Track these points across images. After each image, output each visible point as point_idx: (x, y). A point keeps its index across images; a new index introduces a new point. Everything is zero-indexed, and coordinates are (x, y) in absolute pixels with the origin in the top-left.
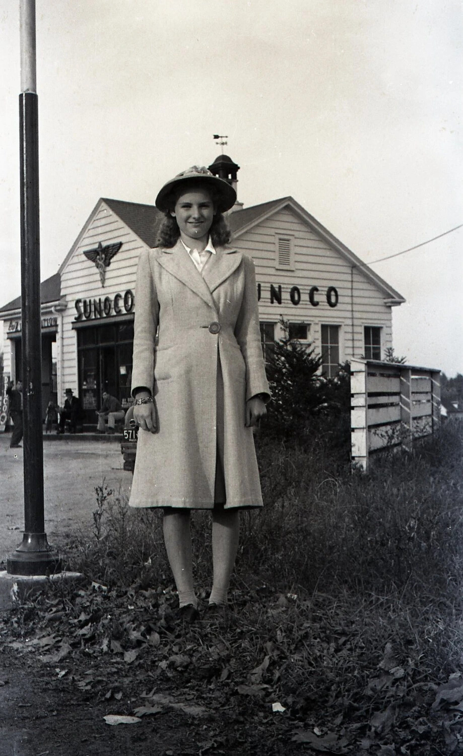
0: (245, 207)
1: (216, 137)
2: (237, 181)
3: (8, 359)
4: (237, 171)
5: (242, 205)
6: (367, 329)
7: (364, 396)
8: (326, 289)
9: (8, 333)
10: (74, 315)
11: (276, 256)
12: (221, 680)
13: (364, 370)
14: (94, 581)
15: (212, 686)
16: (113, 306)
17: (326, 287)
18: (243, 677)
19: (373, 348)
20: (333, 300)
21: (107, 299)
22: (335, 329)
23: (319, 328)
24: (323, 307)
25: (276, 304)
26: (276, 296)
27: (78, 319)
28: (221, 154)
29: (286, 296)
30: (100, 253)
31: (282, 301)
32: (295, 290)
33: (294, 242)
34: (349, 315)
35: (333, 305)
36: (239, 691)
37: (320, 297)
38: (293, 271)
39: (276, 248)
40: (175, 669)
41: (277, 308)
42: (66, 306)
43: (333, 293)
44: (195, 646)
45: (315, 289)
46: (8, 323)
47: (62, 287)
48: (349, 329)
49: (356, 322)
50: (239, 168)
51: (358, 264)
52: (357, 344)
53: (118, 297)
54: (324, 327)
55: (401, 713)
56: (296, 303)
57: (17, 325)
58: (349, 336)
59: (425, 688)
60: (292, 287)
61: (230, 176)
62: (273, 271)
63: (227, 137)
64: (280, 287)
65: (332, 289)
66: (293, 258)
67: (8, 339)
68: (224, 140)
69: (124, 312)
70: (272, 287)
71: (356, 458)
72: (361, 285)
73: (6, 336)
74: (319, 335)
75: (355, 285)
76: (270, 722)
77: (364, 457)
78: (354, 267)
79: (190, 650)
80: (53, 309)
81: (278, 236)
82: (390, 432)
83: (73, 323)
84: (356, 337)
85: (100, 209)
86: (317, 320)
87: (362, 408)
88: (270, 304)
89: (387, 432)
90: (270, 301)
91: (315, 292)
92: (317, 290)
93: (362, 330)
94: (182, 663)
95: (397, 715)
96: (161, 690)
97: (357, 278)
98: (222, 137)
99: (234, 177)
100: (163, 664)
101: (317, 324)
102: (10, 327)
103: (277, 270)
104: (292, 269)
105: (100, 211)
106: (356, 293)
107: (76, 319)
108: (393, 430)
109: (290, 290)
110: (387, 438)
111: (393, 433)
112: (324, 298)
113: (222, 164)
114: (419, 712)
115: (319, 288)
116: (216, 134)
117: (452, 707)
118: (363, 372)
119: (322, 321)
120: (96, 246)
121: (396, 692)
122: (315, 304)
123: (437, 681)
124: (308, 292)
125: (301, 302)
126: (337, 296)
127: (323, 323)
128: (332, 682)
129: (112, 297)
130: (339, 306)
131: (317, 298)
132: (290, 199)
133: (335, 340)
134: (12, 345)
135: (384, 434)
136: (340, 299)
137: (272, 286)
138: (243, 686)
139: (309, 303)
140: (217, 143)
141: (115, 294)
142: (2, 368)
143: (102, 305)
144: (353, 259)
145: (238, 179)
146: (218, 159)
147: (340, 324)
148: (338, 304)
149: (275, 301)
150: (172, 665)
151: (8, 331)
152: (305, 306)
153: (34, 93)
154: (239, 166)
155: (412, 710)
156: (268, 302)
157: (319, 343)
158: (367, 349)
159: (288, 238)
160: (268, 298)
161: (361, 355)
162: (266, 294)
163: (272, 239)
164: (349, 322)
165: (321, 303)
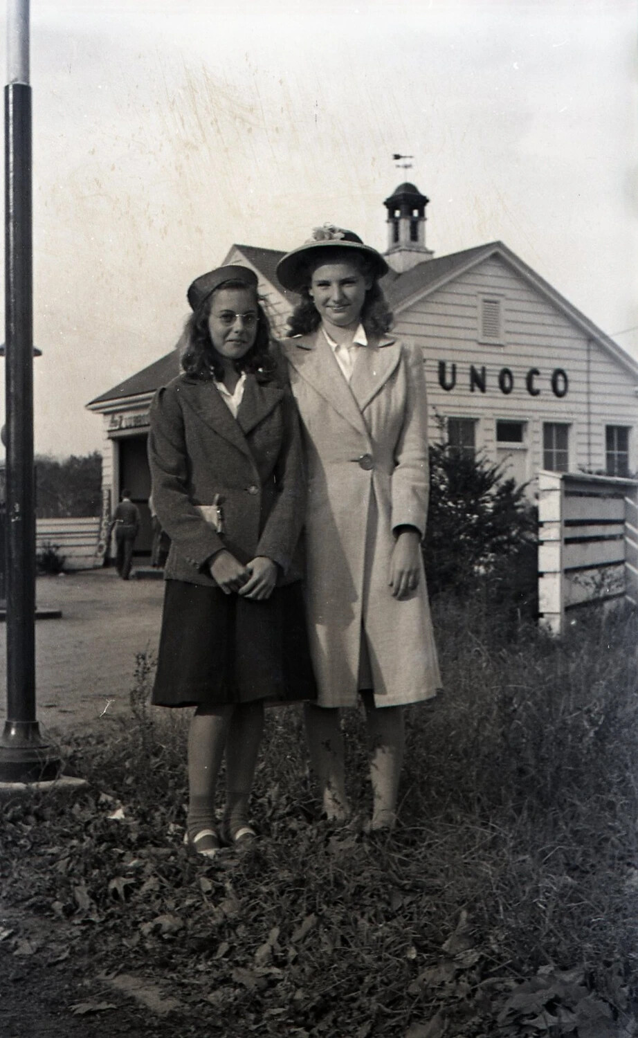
0: (437, 255)
1: (397, 157)
2: (426, 219)
3: (109, 467)
4: (425, 205)
5: (431, 253)
6: (610, 430)
7: (558, 525)
8: (551, 372)
9: (109, 431)
11: (478, 324)
12: (217, 957)
13: (558, 488)
14: (105, 793)
15: (201, 967)
17: (550, 369)
18: (250, 954)
19: (619, 455)
20: (561, 387)
22: (563, 428)
23: (540, 427)
24: (546, 398)
25: (477, 392)
26: (478, 381)
28: (403, 182)
29: (492, 381)
31: (487, 388)
32: (506, 373)
33: (504, 304)
34: (584, 408)
35: (559, 394)
36: (233, 976)
37: (543, 384)
38: (501, 346)
39: (478, 313)
40: (160, 937)
41: (479, 398)
43: (560, 378)
44: (198, 901)
45: (535, 372)
46: (109, 418)
48: (584, 429)
49: (594, 419)
50: (428, 201)
51: (596, 335)
52: (595, 449)
54: (548, 427)
55: (453, 1026)
56: (506, 391)
57: (121, 420)
58: (584, 439)
59: (499, 987)
60: (500, 368)
61: (416, 213)
62: (473, 346)
63: (411, 157)
64: (484, 369)
65: (559, 372)
66: (504, 327)
67: (109, 438)
68: (407, 161)
70: (473, 370)
71: (546, 615)
72: (601, 366)
73: (107, 435)
74: (540, 437)
75: (593, 367)
76: (261, 1029)
77: (557, 613)
78: (591, 340)
79: (190, 907)
81: (481, 297)
82: (598, 578)
84: (594, 439)
86: (536, 416)
87: (555, 543)
88: (469, 393)
89: (593, 578)
90: (469, 388)
91: (535, 376)
92: (538, 373)
93: (602, 430)
94: (171, 928)
95: (446, 1027)
96: (130, 968)
97: (596, 356)
98: (405, 157)
99: (422, 214)
100: (146, 928)
101: (537, 421)
102: (111, 422)
103: (481, 344)
104: (502, 343)
106: (593, 378)
108: (603, 575)
109: (498, 373)
110: (594, 586)
111: (603, 579)
112: (548, 385)
113: (404, 195)
114: (480, 1025)
115: (541, 371)
116: (397, 153)
117: (526, 1022)
118: (556, 490)
121: (454, 992)
122: (534, 393)
123: (520, 977)
124: (525, 375)
125: (514, 390)
126: (566, 381)
127: (547, 420)
128: (367, 970)
130: (569, 397)
131: (537, 384)
132: (499, 244)
133: (563, 443)
134: (115, 447)
135: (590, 581)
136: (571, 386)
137: (472, 367)
138: (241, 970)
139: (526, 391)
140: (398, 166)
142: (100, 479)
144: (590, 330)
145: (426, 216)
146: (399, 188)
147: (570, 421)
148: (568, 394)
149: (476, 388)
150: (156, 931)
151: (110, 429)
152: (519, 396)
153: (25, 83)
154: (428, 198)
155: (470, 1023)
156: (466, 390)
157: (540, 448)
158: (609, 457)
159: (496, 298)
160: (466, 385)
161: (601, 465)
162: (464, 379)
163: (473, 301)
164: (584, 419)
165: (544, 392)
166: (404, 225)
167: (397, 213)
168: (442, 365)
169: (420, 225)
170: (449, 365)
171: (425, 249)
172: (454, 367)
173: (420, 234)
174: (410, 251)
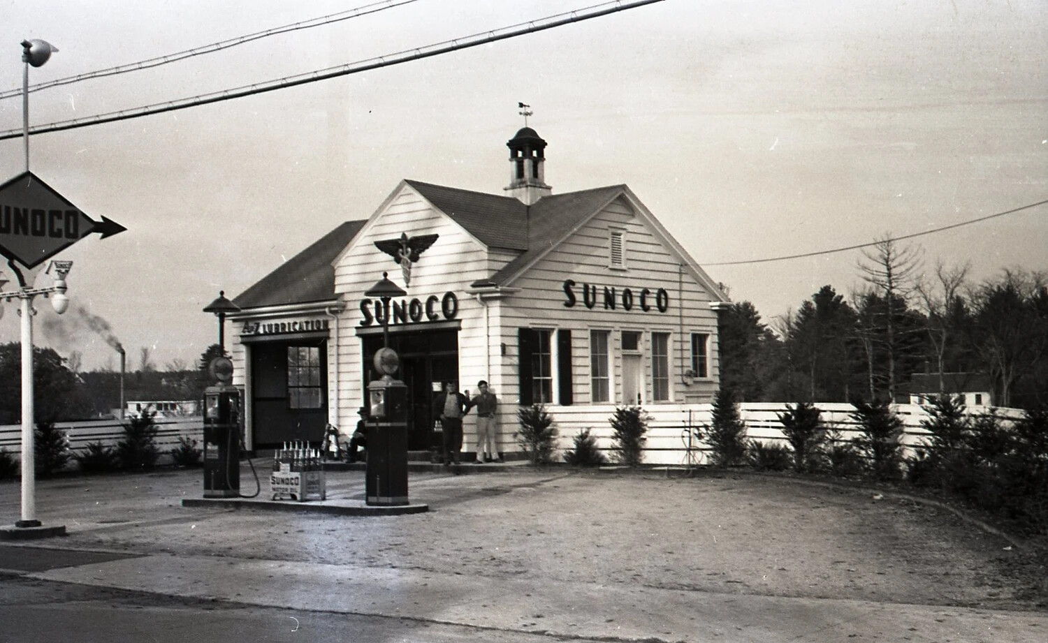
0: (554, 192)
1: (521, 105)
2: (545, 159)
4: (544, 147)
5: (549, 188)
6: (694, 337)
8: (656, 291)
9: (241, 336)
10: (360, 318)
11: (609, 253)
16: (424, 310)
17: (656, 288)
20: (663, 304)
21: (415, 302)
22: (665, 336)
23: (649, 337)
24: (654, 313)
25: (610, 309)
26: (610, 300)
27: (366, 324)
28: (524, 127)
29: (619, 300)
30: (404, 246)
31: (616, 306)
32: (627, 293)
33: (625, 236)
34: (678, 321)
35: (663, 310)
37: (651, 302)
38: (624, 271)
39: (609, 244)
41: (611, 315)
42: (344, 307)
43: (663, 296)
45: (646, 291)
46: (242, 324)
47: (336, 283)
48: (678, 338)
49: (685, 329)
50: (546, 144)
51: (688, 262)
52: (685, 354)
53: (432, 299)
54: (655, 335)
56: (628, 308)
58: (678, 346)
60: (624, 289)
61: (535, 153)
62: (606, 271)
63: (531, 106)
64: (613, 290)
65: (662, 291)
66: (624, 255)
67: (241, 343)
68: (528, 110)
69: (442, 317)
70: (606, 290)
72: (689, 286)
73: (239, 340)
74: (650, 345)
75: (684, 286)
78: (684, 266)
80: (327, 310)
81: (610, 230)
83: (357, 328)
84: (684, 345)
85: (402, 192)
86: (648, 327)
88: (603, 310)
90: (604, 306)
91: (646, 295)
92: (648, 292)
93: (690, 338)
97: (686, 278)
98: (526, 106)
99: (541, 155)
101: (648, 332)
102: (245, 328)
103: (611, 269)
104: (624, 268)
105: (401, 195)
106: (684, 295)
107: (362, 323)
109: (622, 294)
112: (655, 302)
113: (526, 138)
115: (650, 291)
116: (521, 102)
119: (654, 329)
120: (399, 236)
122: (646, 308)
124: (640, 295)
125: (633, 307)
126: (666, 299)
127: (655, 331)
129: (423, 300)
130: (669, 311)
131: (648, 301)
132: (624, 187)
133: (665, 350)
134: (248, 351)
136: (670, 303)
137: (606, 288)
139: (641, 308)
140: (522, 113)
141: (428, 297)
143: (408, 308)
144: (683, 257)
145: (545, 157)
146: (520, 132)
147: (669, 331)
148: (668, 309)
149: (609, 306)
151: (242, 334)
152: (637, 312)
154: (546, 141)
156: (602, 307)
157: (650, 354)
158: (694, 359)
159: (619, 231)
160: (602, 303)
161: (689, 367)
162: (601, 298)
163: (604, 234)
164: (678, 329)
165: (652, 308)
166: (527, 163)
167: (520, 154)
168: (586, 286)
169: (539, 165)
170: (591, 286)
171: (545, 184)
172: (594, 289)
173: (539, 171)
174: (535, 187)
